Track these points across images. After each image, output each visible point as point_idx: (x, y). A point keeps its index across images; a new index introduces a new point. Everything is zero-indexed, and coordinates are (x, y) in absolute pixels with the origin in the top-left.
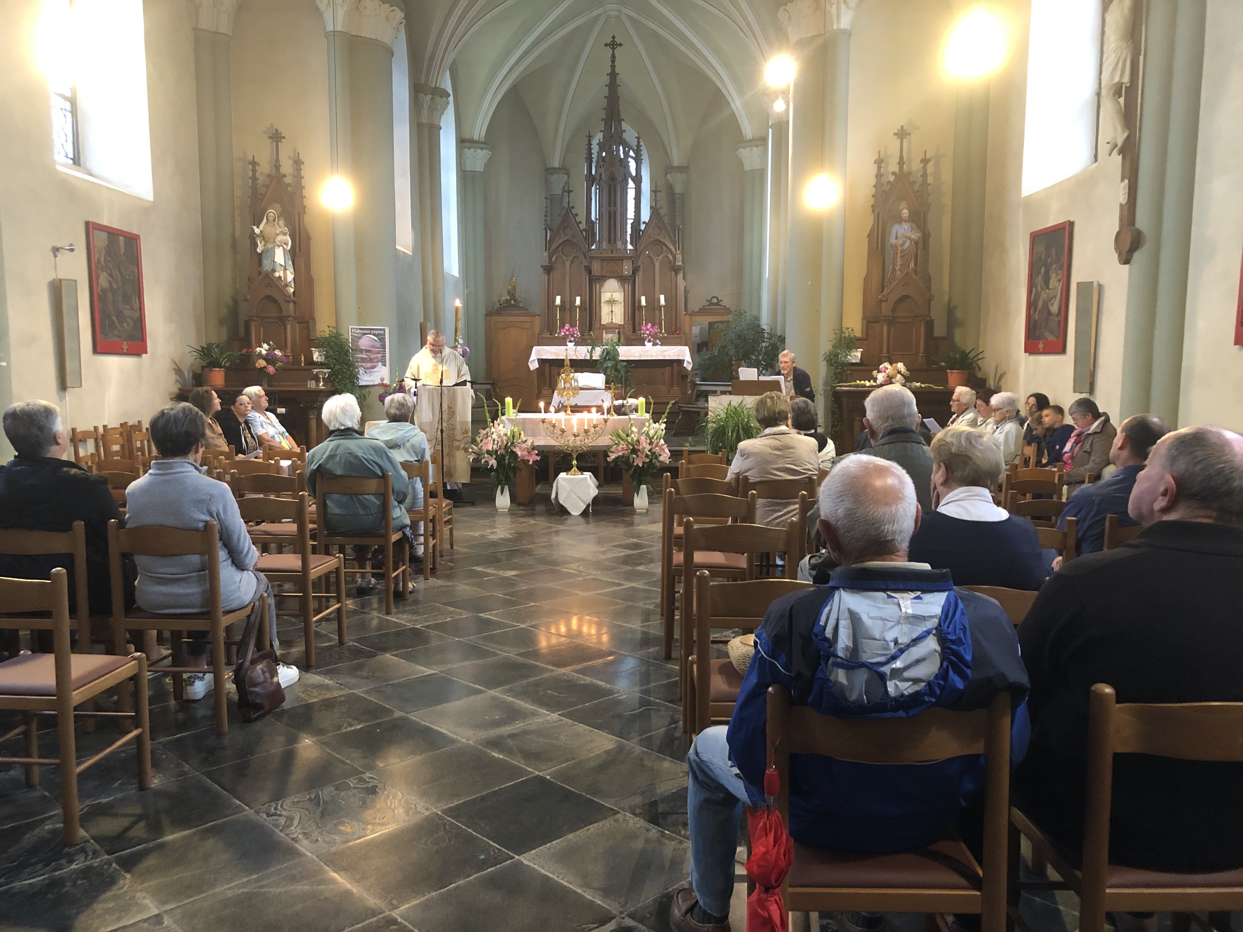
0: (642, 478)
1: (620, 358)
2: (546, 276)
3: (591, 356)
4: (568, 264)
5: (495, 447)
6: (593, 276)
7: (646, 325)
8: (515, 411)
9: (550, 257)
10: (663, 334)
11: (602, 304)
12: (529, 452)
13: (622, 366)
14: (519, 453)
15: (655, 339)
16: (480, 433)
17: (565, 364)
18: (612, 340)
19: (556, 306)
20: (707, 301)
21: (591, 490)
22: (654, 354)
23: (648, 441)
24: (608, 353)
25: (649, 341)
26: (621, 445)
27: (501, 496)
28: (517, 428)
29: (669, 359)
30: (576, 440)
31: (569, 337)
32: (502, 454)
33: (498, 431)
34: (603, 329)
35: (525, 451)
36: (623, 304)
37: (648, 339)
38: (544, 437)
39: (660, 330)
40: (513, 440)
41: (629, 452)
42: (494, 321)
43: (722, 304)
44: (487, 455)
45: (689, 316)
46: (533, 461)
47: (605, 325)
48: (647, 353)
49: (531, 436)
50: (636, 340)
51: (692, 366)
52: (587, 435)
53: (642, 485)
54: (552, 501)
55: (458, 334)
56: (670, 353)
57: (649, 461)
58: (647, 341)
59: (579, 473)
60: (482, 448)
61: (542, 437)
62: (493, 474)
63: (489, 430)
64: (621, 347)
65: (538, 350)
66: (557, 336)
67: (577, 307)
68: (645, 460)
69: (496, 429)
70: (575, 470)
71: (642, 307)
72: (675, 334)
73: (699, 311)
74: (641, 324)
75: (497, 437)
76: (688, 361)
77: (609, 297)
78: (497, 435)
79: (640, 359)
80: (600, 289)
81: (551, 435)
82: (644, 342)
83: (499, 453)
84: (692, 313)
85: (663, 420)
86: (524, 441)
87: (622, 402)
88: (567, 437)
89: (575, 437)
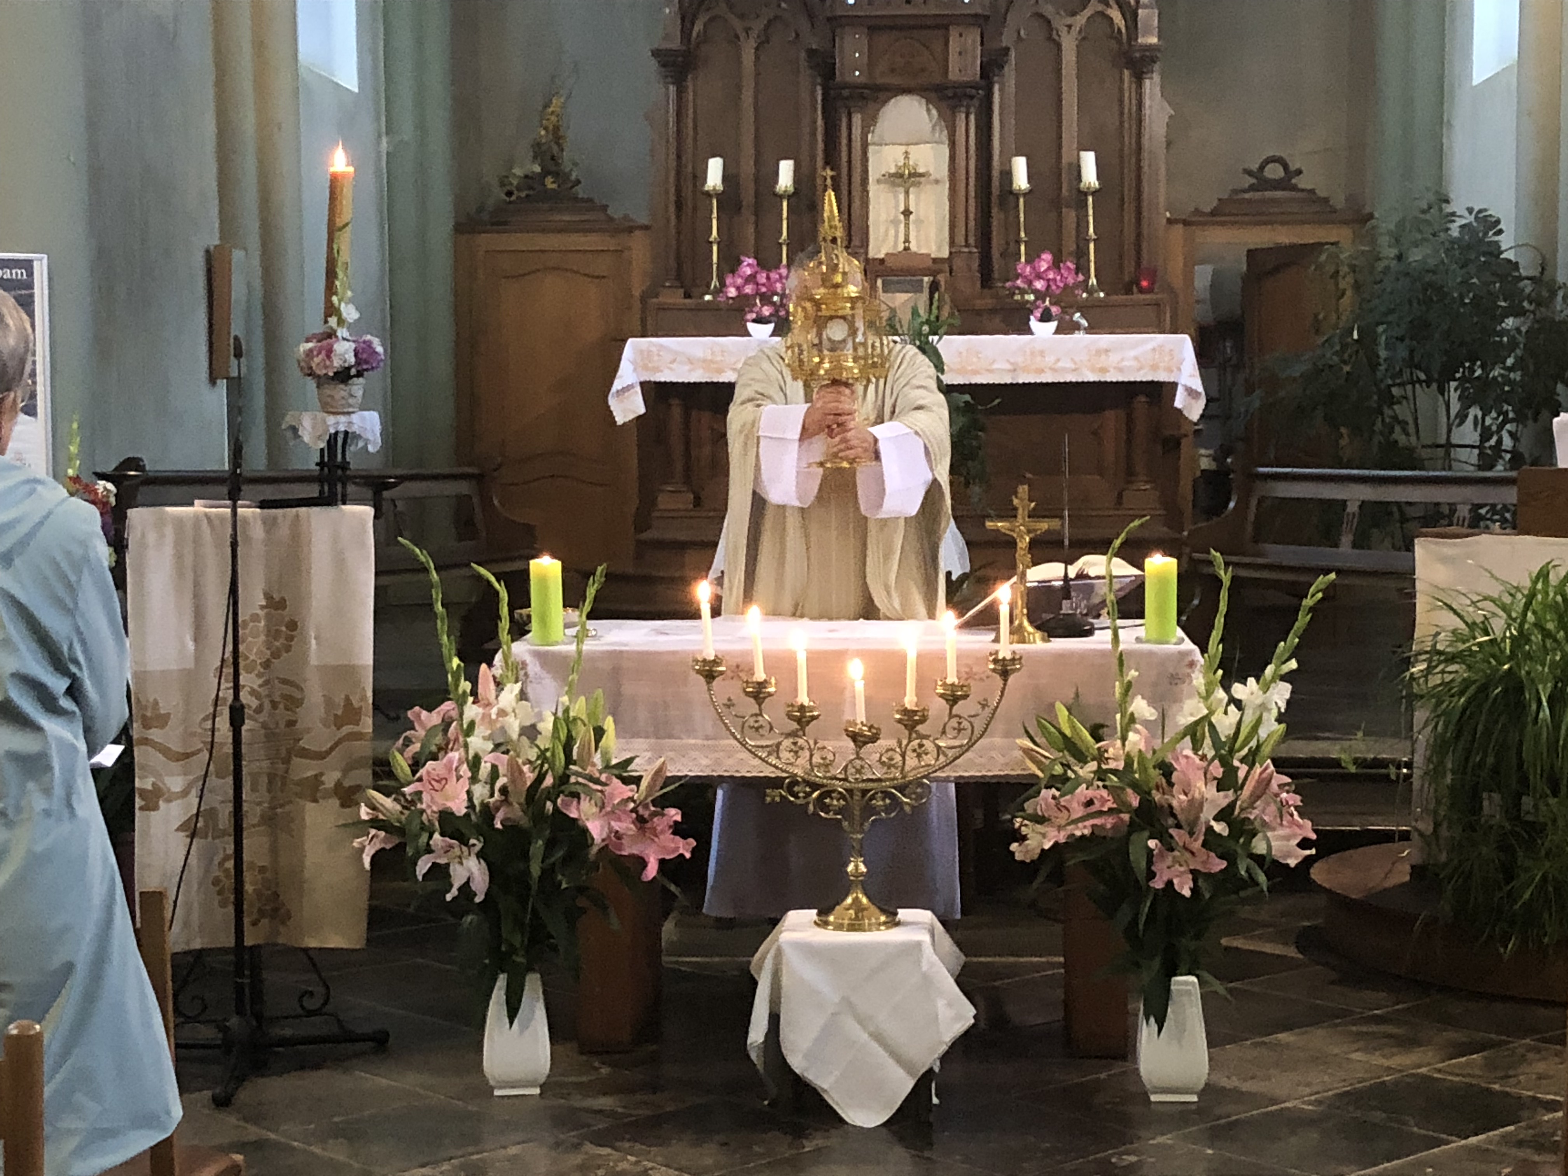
2: (672, 89)
4: (749, 45)
5: (480, 792)
7: (1032, 258)
8: (574, 615)
9: (686, 22)
10: (1090, 291)
11: (872, 188)
12: (641, 821)
14: (596, 829)
15: (1068, 308)
16: (411, 726)
18: (915, 312)
19: (708, 195)
20: (1249, 173)
21: (941, 1004)
22: (1066, 364)
25: (1046, 317)
26: (1079, 781)
27: (508, 1025)
28: (582, 699)
29: (1121, 379)
30: (862, 759)
31: (756, 304)
32: (510, 827)
33: (494, 717)
34: (877, 276)
35: (623, 817)
36: (947, 185)
37: (1040, 310)
38: (707, 738)
39: (1081, 278)
40: (569, 760)
41: (1121, 820)
42: (487, 252)
43: (1301, 186)
44: (442, 834)
45: (1181, 226)
46: (662, 862)
47: (882, 261)
48: (1039, 359)
49: (647, 737)
50: (993, 311)
51: (1202, 402)
52: (914, 735)
53: (1181, 975)
54: (753, 1056)
55: (337, 283)
56: (1122, 360)
57: (1223, 864)
58: (1039, 315)
59: (879, 919)
60: (420, 800)
61: (699, 742)
62: (471, 923)
63: (454, 714)
64: (945, 337)
65: (642, 352)
66: (708, 301)
67: (781, 197)
68: (1203, 862)
69: (488, 704)
70: (857, 901)
71: (1017, 196)
72: (1134, 289)
73: (1214, 209)
74: (1010, 255)
75: (490, 746)
76: (1189, 385)
77: (896, 160)
78: (489, 738)
79: (1014, 382)
80: (865, 132)
81: (743, 736)
82: (1029, 320)
83: (498, 825)
84: (1190, 215)
85: (1278, 668)
86: (616, 766)
87: (1062, 575)
88: (821, 743)
89: (855, 742)
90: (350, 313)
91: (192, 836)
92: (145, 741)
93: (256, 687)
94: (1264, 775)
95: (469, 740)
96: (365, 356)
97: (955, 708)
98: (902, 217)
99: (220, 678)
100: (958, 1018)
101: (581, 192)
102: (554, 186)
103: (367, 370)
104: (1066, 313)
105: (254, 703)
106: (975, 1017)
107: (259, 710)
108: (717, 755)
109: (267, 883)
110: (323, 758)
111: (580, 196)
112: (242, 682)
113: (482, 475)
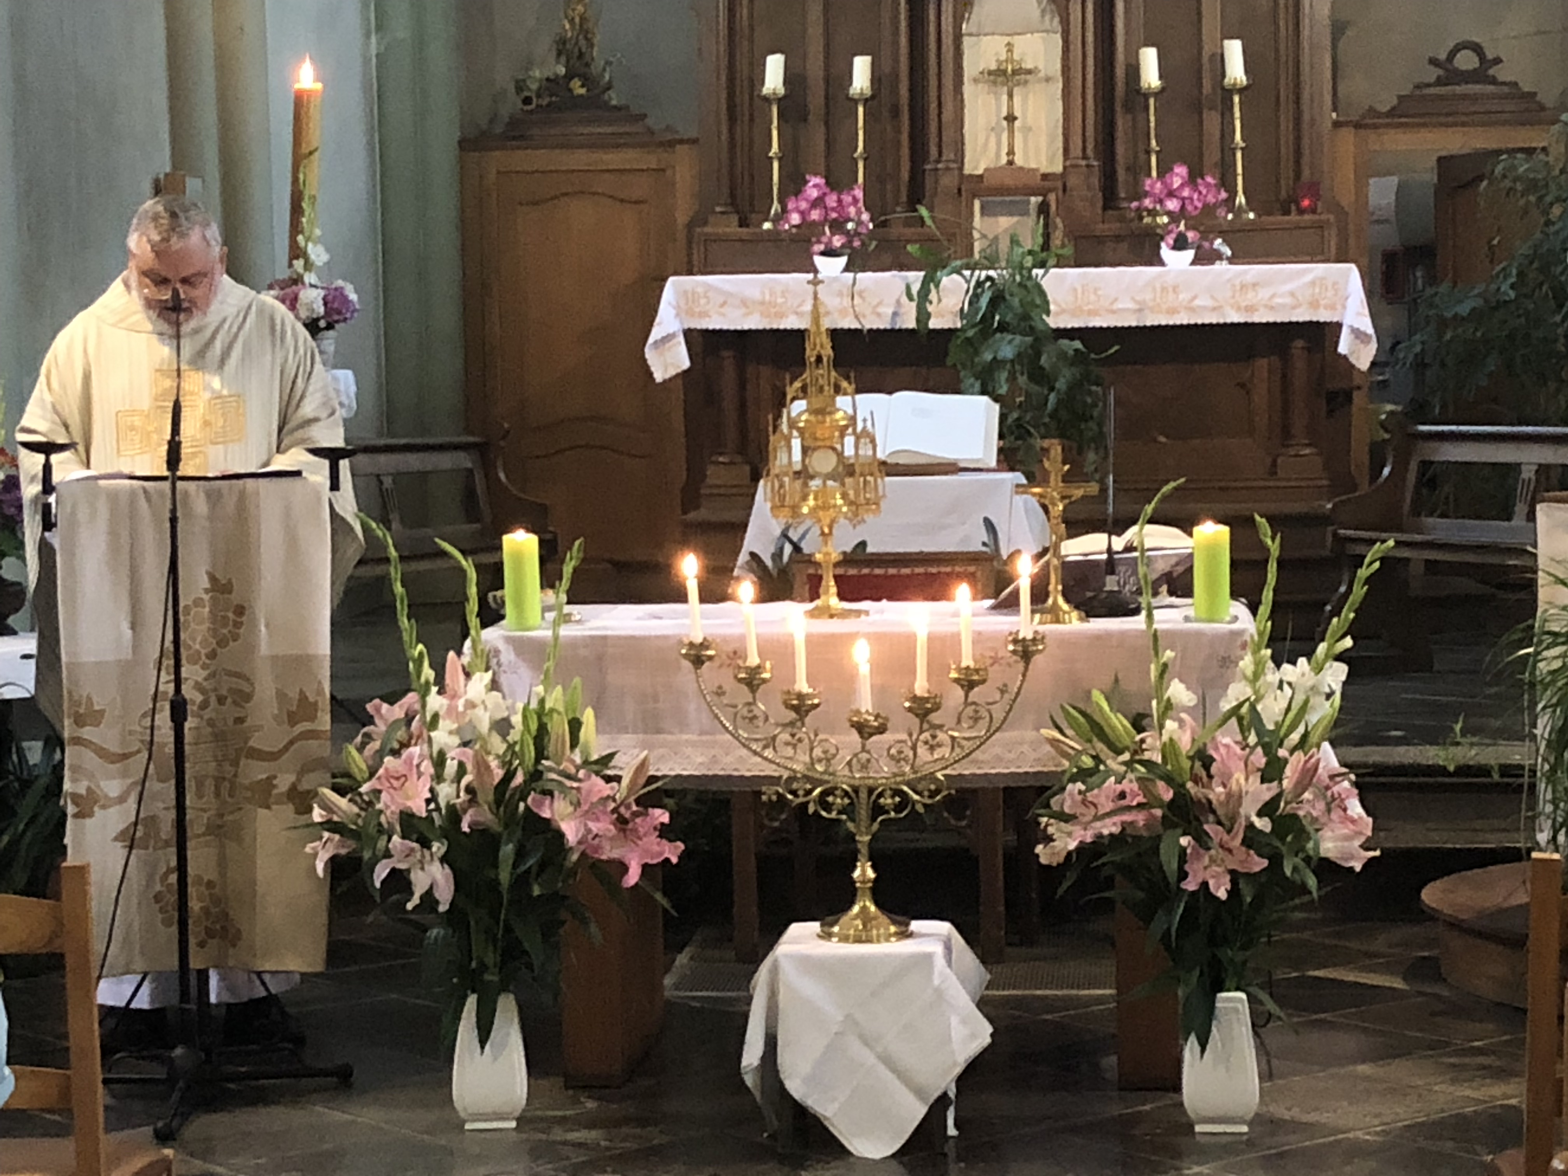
0: (1228, 953)
1: (1054, 322)
3: (923, 316)
5: (445, 791)
7: (1164, 170)
8: (551, 597)
10: (1239, 212)
11: (968, 89)
12: (622, 822)
13: (1062, 355)
14: (571, 831)
15: (1207, 234)
16: (370, 721)
17: (810, 355)
18: (1014, 241)
19: (766, 99)
20: (1434, 62)
21: (954, 1021)
22: (1205, 302)
23: (1259, 759)
24: (997, 300)
25: (1180, 244)
26: (1109, 773)
27: (479, 1050)
28: (559, 688)
29: (1271, 320)
30: (868, 752)
31: (824, 233)
32: (480, 832)
33: (461, 709)
34: (974, 196)
35: (602, 817)
36: (1060, 85)
37: (1174, 236)
38: (701, 733)
39: (1224, 195)
40: (540, 754)
41: (1153, 816)
42: (499, 172)
43: (1501, 78)
44: (403, 837)
45: (1352, 130)
46: (645, 867)
47: (981, 177)
48: (1171, 296)
49: (635, 732)
50: (1118, 238)
51: (1373, 346)
52: (925, 726)
53: (1229, 990)
54: (749, 1080)
55: (304, 220)
56: (1273, 296)
57: (1265, 863)
58: (1171, 242)
59: (888, 929)
60: (378, 799)
61: (694, 737)
62: (436, 938)
63: (417, 706)
64: (1053, 271)
65: (685, 292)
66: (768, 231)
67: (855, 102)
68: (1241, 862)
69: (454, 697)
70: (864, 909)
71: (1146, 96)
72: (1293, 207)
73: (1393, 109)
74: (1139, 170)
75: (456, 740)
76: (1356, 326)
77: (997, 54)
78: (458, 732)
79: (1141, 324)
80: (958, 20)
81: (735, 728)
82: (1159, 247)
83: (465, 828)
84: (1363, 117)
85: (1331, 647)
86: (596, 762)
87: (1105, 547)
88: (821, 736)
89: (860, 733)
90: (318, 254)
91: (131, 848)
92: (77, 741)
93: (200, 679)
94: (1309, 765)
95: (433, 734)
96: (336, 305)
97: (971, 694)
98: (1005, 123)
99: (159, 670)
100: (973, 1036)
101: (614, 98)
102: (582, 91)
103: (337, 322)
104: (1206, 239)
105: (199, 698)
106: (992, 1035)
107: (204, 705)
108: (713, 752)
109: (216, 901)
110: (276, 759)
111: (614, 102)
112: (184, 674)
113: (486, 444)
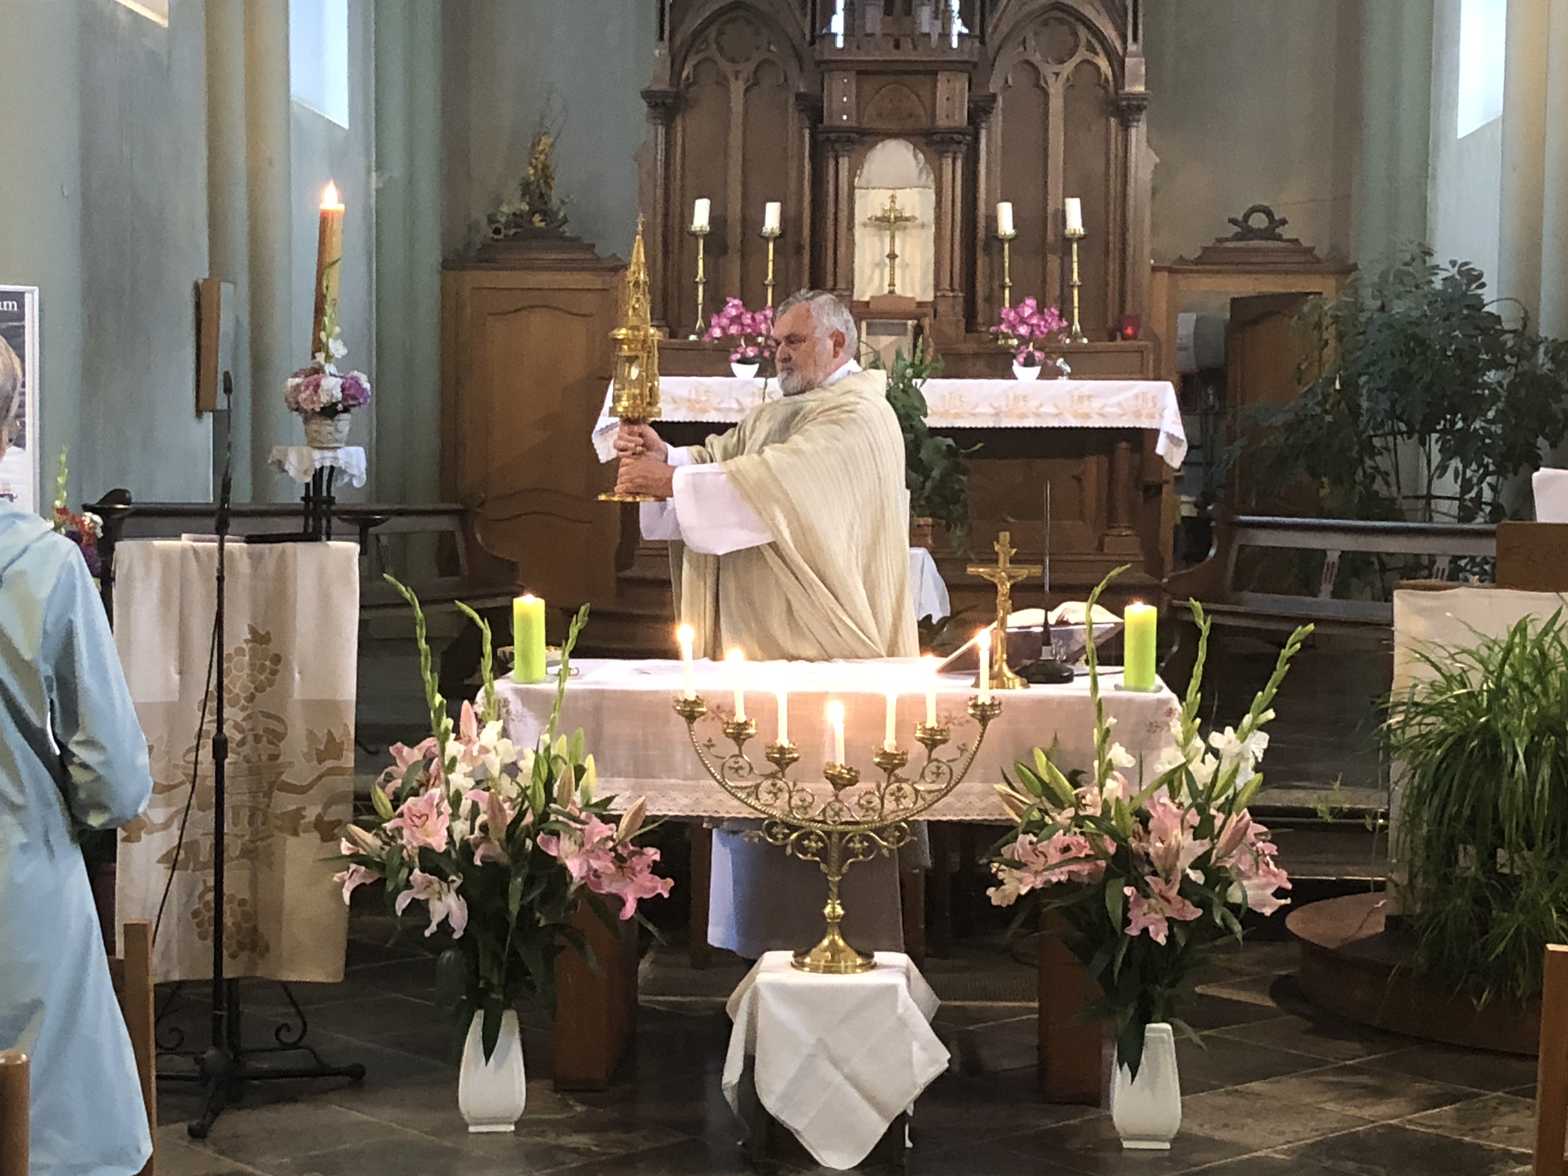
0: (1157, 992)
1: (930, 422)
2: (661, 130)
4: (737, 88)
5: (461, 827)
6: (830, 130)
7: (1016, 303)
8: (556, 654)
9: (676, 61)
10: (1076, 337)
11: (858, 232)
12: (620, 860)
13: (938, 449)
14: (575, 867)
15: (1051, 354)
16: (392, 762)
18: (897, 355)
19: (694, 235)
20: (1233, 221)
21: (915, 1047)
22: (1048, 409)
25: (1029, 362)
26: (1056, 827)
27: (484, 1061)
28: (564, 737)
29: (1103, 425)
30: (841, 801)
31: (740, 345)
32: (489, 864)
33: (475, 753)
35: (602, 855)
36: (933, 230)
37: (1024, 355)
38: (686, 778)
39: (1065, 323)
40: (550, 798)
41: (1098, 866)
42: (473, 288)
43: (1286, 235)
44: (423, 870)
45: (1165, 273)
46: (640, 901)
47: (870, 303)
48: (1022, 403)
49: (627, 776)
50: (977, 356)
51: (1185, 447)
52: (893, 779)
53: (1156, 1022)
54: (729, 1096)
55: (326, 319)
56: (1105, 406)
57: (1200, 912)
58: (1022, 360)
59: (855, 961)
60: (401, 836)
61: (679, 782)
62: (449, 959)
63: (436, 750)
64: (929, 380)
66: (693, 341)
67: (767, 239)
68: (1178, 910)
69: (469, 741)
70: (833, 943)
71: (1002, 241)
72: (1118, 335)
73: (1200, 257)
74: (995, 300)
75: (471, 782)
76: (1171, 432)
77: (882, 204)
78: (470, 775)
79: (997, 426)
80: (852, 175)
81: (723, 776)
82: (1012, 364)
83: (478, 862)
84: (1175, 262)
85: (1255, 718)
86: (596, 805)
87: (1042, 621)
88: (800, 785)
89: (834, 784)
90: (337, 349)
91: (174, 869)
93: (239, 720)
94: (1241, 824)
95: (450, 777)
96: (352, 392)
97: (934, 752)
98: (887, 260)
99: (204, 712)
100: (934, 1061)
101: (568, 230)
102: (542, 224)
103: (354, 406)
104: (1051, 359)
105: (238, 736)
106: (949, 1061)
107: (242, 743)
108: (696, 795)
109: (247, 916)
110: (303, 793)
111: (567, 234)
112: (225, 716)
113: (466, 511)
